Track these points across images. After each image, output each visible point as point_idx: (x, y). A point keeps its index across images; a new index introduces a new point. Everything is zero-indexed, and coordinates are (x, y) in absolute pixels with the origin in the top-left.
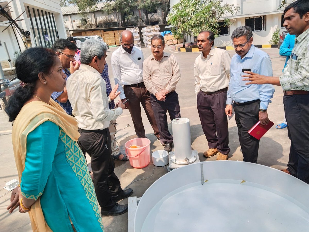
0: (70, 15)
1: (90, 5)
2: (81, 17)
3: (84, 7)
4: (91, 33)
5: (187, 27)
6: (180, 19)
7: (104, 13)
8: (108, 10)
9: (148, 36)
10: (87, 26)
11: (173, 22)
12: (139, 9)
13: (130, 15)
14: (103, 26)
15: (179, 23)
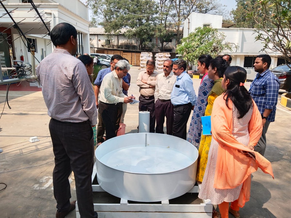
0: (97, 35)
1: (115, 29)
2: (106, 38)
3: (110, 30)
4: (112, 52)
5: (190, 57)
6: (186, 50)
7: (125, 37)
8: (130, 35)
9: (159, 61)
10: (110, 46)
11: (179, 52)
12: (155, 37)
13: (147, 41)
14: (124, 48)
15: (185, 53)
